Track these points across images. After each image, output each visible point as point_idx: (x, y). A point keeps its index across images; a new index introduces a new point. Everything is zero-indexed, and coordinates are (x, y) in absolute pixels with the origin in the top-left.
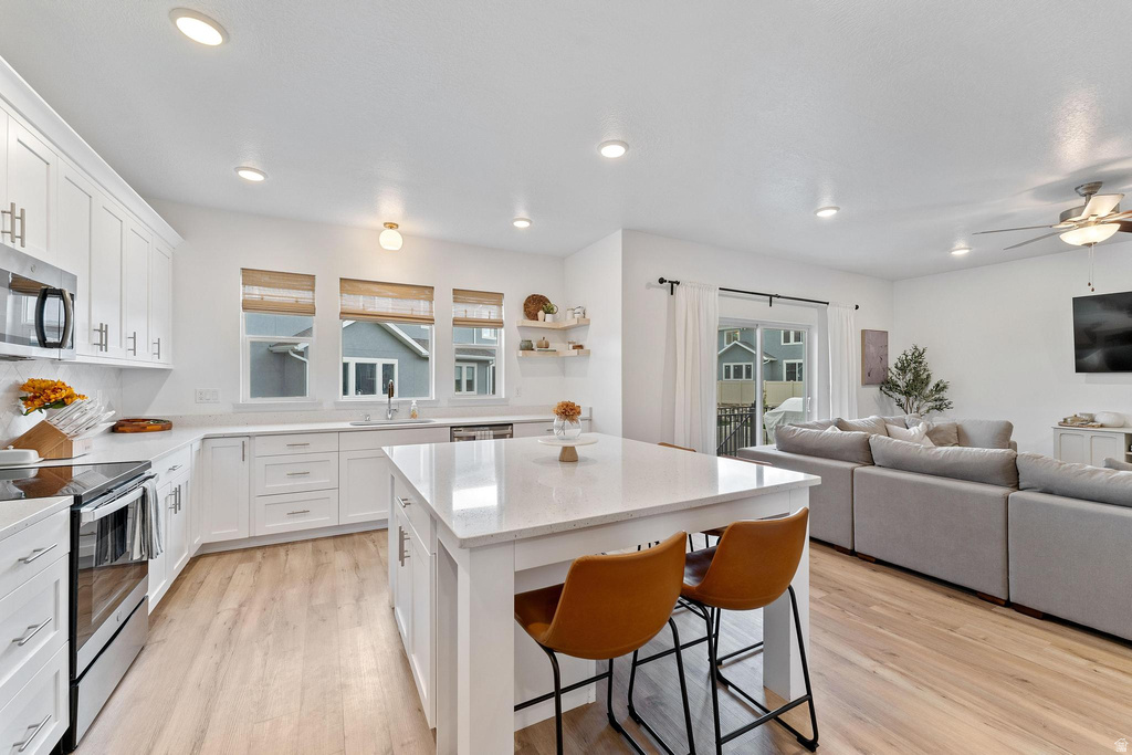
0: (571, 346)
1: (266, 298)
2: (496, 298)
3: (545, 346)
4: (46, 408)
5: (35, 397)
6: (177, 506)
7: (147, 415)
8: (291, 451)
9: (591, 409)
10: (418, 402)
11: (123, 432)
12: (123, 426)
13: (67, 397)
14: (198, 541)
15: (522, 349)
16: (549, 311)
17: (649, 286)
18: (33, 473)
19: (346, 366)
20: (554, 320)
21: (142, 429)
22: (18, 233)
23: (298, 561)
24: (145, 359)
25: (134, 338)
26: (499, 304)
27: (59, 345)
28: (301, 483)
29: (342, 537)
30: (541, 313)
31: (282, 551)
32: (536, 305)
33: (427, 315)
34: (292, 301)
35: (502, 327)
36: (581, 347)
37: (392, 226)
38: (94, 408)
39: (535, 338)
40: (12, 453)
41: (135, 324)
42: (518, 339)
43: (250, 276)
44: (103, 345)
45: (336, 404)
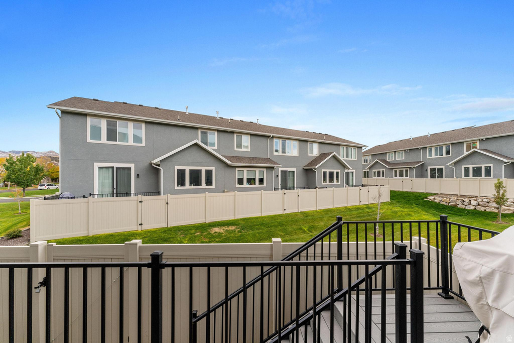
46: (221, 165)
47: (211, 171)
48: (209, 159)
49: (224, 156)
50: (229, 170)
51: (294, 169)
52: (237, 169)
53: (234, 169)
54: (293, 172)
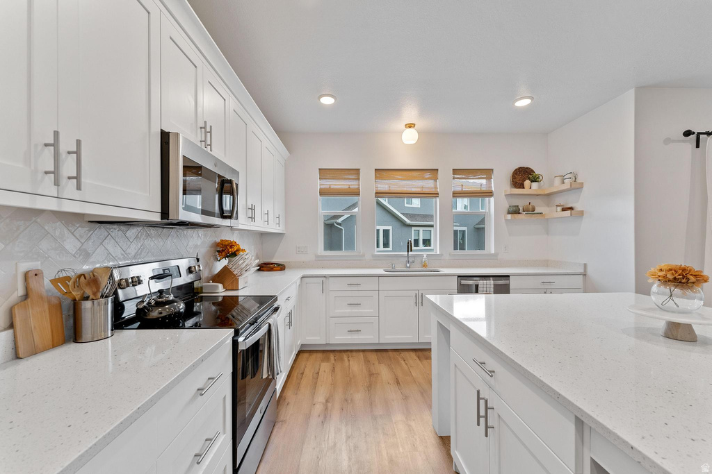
0: (559, 209)
1: (332, 187)
2: (488, 173)
3: (530, 210)
4: (228, 257)
5: (223, 251)
6: (290, 323)
7: (274, 261)
8: (350, 289)
9: (585, 265)
10: (428, 256)
11: (263, 271)
12: (263, 267)
13: (237, 250)
14: (299, 343)
15: (509, 213)
16: (535, 179)
17: (668, 141)
18: (220, 299)
19: (378, 231)
20: (540, 187)
21: (271, 270)
22: (209, 143)
23: (356, 366)
24: (273, 228)
25: (268, 214)
26: (489, 178)
27: (230, 217)
28: (355, 310)
29: (382, 352)
30: (527, 183)
31: (345, 356)
32: (522, 176)
33: (433, 191)
34: (346, 187)
35: (492, 196)
36: (571, 209)
37: (410, 126)
38: (249, 257)
39: (521, 203)
40: (212, 285)
41: (268, 206)
42: (505, 205)
43: (324, 173)
44: (253, 218)
45: (374, 256)
46: (397, 224)
47: (389, 230)
48: (388, 218)
49: (403, 214)
50: (406, 229)
51: (465, 228)
52: (413, 228)
53: (410, 228)
54: (464, 231)
